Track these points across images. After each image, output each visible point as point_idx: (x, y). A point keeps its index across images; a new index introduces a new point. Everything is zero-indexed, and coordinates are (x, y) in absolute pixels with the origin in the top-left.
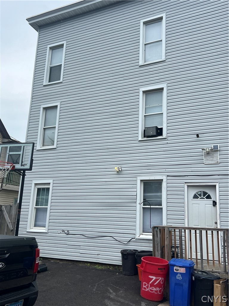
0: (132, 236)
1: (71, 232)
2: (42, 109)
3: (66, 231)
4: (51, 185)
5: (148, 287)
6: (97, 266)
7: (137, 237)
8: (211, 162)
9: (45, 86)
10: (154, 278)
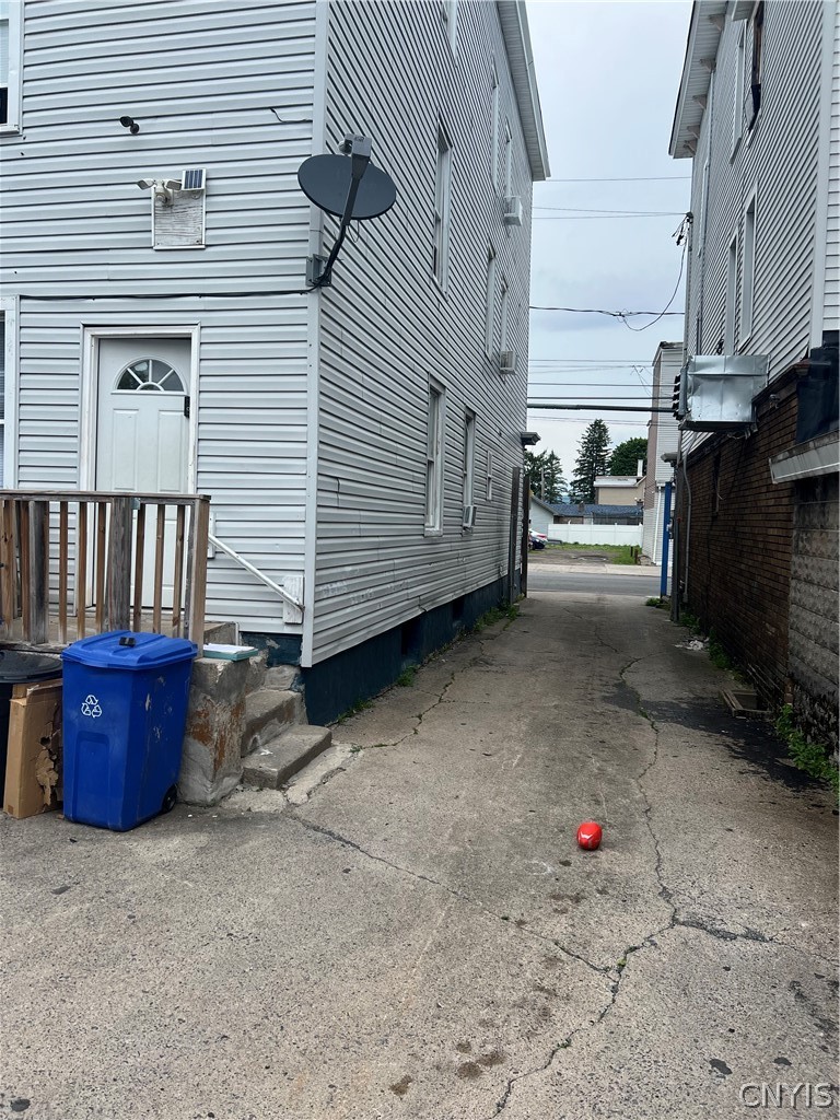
8: (176, 243)
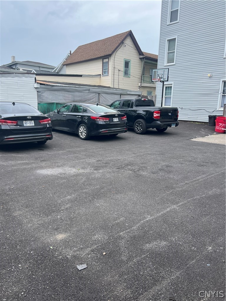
0: (215, 109)
1: (183, 108)
2: (166, 41)
3: (181, 108)
4: (173, 84)
5: (218, 128)
6: (196, 123)
7: (217, 109)
9: (168, 25)
10: (221, 124)
